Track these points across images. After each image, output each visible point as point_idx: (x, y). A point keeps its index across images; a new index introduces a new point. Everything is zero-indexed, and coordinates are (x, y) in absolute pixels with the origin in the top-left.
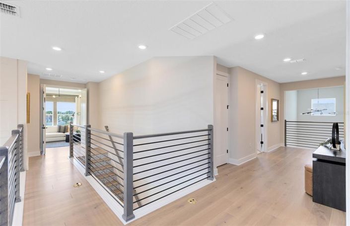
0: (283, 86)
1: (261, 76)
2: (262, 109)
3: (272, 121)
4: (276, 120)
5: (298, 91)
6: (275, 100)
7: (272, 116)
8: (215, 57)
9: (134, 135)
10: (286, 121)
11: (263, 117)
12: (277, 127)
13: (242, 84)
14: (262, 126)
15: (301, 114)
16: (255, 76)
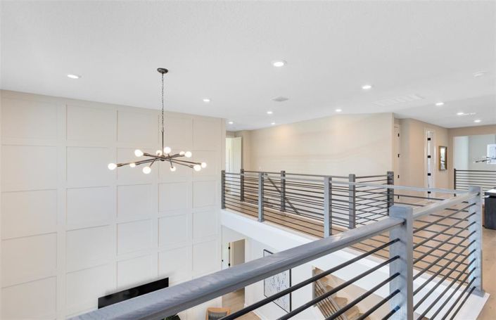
0: (451, 133)
1: (430, 124)
2: (429, 157)
3: (440, 170)
4: (444, 168)
5: (469, 138)
6: (443, 147)
7: (440, 165)
8: (393, 114)
9: (356, 176)
10: (455, 170)
11: (431, 166)
12: (446, 176)
13: (413, 135)
14: (429, 174)
15: (474, 162)
16: (424, 125)
